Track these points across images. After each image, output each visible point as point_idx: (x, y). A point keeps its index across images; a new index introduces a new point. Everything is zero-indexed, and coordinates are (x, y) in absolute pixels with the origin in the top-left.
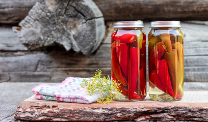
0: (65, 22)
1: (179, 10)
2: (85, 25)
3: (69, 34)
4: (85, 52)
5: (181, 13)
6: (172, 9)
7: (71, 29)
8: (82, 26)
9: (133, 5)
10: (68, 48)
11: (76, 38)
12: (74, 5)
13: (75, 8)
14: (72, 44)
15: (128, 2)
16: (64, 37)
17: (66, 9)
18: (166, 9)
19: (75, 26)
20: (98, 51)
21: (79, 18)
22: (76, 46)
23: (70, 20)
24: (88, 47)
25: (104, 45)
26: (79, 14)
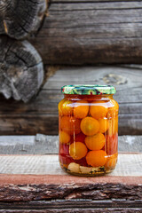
0: (5, 69)
1: (121, 55)
2: (26, 72)
3: (9, 82)
4: (25, 101)
5: (122, 58)
6: (113, 54)
7: (11, 76)
8: (23, 74)
9: (74, 49)
10: (7, 96)
11: (16, 86)
12: (15, 50)
13: (15, 54)
14: (12, 92)
15: (69, 46)
16: (4, 85)
17: (7, 55)
18: (107, 54)
19: (16, 73)
20: (38, 98)
21: (20, 65)
22: (17, 94)
23: (11, 66)
24: (29, 96)
25: (43, 91)
26: (20, 61)
